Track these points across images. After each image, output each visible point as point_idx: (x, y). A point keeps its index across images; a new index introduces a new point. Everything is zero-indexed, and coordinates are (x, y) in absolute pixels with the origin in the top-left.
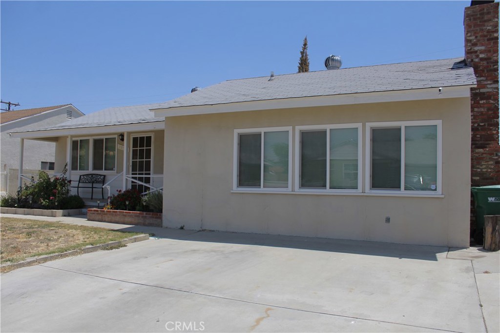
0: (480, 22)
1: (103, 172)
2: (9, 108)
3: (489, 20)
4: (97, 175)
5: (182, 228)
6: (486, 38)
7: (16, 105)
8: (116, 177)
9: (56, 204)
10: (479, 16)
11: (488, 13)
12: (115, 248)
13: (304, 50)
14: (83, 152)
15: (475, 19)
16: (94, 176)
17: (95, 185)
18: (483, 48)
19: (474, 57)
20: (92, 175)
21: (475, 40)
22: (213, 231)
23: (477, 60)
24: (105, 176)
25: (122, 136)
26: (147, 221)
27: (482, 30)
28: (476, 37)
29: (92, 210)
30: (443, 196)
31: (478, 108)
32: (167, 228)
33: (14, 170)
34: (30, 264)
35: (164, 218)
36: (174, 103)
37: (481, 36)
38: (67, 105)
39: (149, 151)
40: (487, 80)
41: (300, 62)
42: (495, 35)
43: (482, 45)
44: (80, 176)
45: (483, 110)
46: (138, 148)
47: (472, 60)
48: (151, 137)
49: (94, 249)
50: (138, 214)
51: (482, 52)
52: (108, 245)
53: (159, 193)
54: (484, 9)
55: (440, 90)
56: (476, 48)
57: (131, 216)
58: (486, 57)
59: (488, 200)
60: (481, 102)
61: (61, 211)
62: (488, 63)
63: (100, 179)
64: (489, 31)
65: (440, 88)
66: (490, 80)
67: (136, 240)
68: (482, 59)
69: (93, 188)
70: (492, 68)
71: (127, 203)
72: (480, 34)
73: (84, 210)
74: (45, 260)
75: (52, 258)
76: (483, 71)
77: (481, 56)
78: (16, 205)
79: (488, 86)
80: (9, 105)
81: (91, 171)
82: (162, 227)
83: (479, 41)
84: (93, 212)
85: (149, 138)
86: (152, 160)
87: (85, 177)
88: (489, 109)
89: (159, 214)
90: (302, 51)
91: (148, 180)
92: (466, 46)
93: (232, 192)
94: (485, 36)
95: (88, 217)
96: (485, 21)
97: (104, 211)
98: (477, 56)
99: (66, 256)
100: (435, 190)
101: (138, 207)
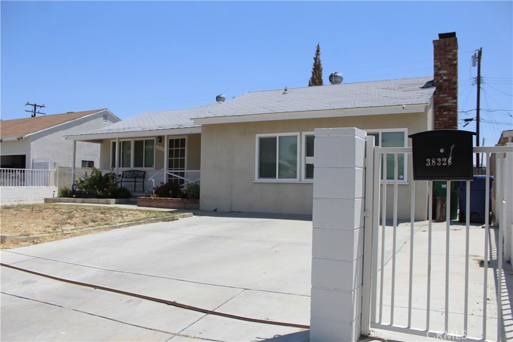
0: (444, 52)
1: (143, 169)
2: (35, 110)
3: (450, 51)
4: (138, 171)
5: (215, 210)
6: (448, 65)
7: (41, 107)
8: (158, 173)
9: (110, 194)
10: (442, 47)
11: (449, 45)
12: (171, 220)
13: (317, 57)
14: (128, 152)
15: (440, 50)
16: (135, 172)
17: (137, 180)
18: (445, 72)
19: (439, 78)
20: (134, 171)
21: (440, 66)
22: (240, 212)
23: (441, 81)
24: (145, 172)
25: (160, 139)
26: (187, 206)
27: (445, 58)
28: (441, 63)
29: (141, 198)
30: (408, 184)
31: (442, 117)
32: (203, 210)
33: (62, 167)
34: (120, 227)
35: (201, 203)
36: (209, 114)
37: (444, 63)
38: (103, 110)
39: (183, 151)
40: (448, 97)
41: (313, 67)
42: (455, 62)
43: (445, 70)
44: (123, 172)
45: (445, 119)
46: (174, 149)
47: (438, 81)
48: (185, 139)
49: (158, 221)
50: (180, 201)
51: (445, 75)
52: (166, 218)
53: (196, 184)
54: (446, 42)
55: (403, 107)
56: (441, 72)
57: (174, 202)
58: (448, 79)
59: (441, 187)
60: (444, 113)
61: (114, 200)
62: (449, 83)
63: (141, 175)
64: (450, 59)
65: (404, 106)
66: (450, 96)
67: (184, 217)
68: (445, 80)
69: (135, 182)
70: (452, 87)
71: (170, 192)
72: (444, 61)
73: (131, 200)
74: (128, 225)
75: (132, 225)
76: (445, 89)
77: (445, 78)
78: (74, 196)
79: (450, 101)
80: (35, 107)
81: (132, 168)
82: (199, 210)
83: (443, 66)
84: (142, 200)
85: (183, 140)
86: (186, 158)
87: (127, 173)
88: (450, 119)
89: (197, 200)
90: (315, 57)
91: (182, 174)
92: (435, 70)
93: (254, 182)
94: (447, 63)
95: (138, 204)
96: (447, 51)
97: (151, 199)
98: (442, 78)
99: (140, 224)
100: (403, 179)
101: (178, 196)
